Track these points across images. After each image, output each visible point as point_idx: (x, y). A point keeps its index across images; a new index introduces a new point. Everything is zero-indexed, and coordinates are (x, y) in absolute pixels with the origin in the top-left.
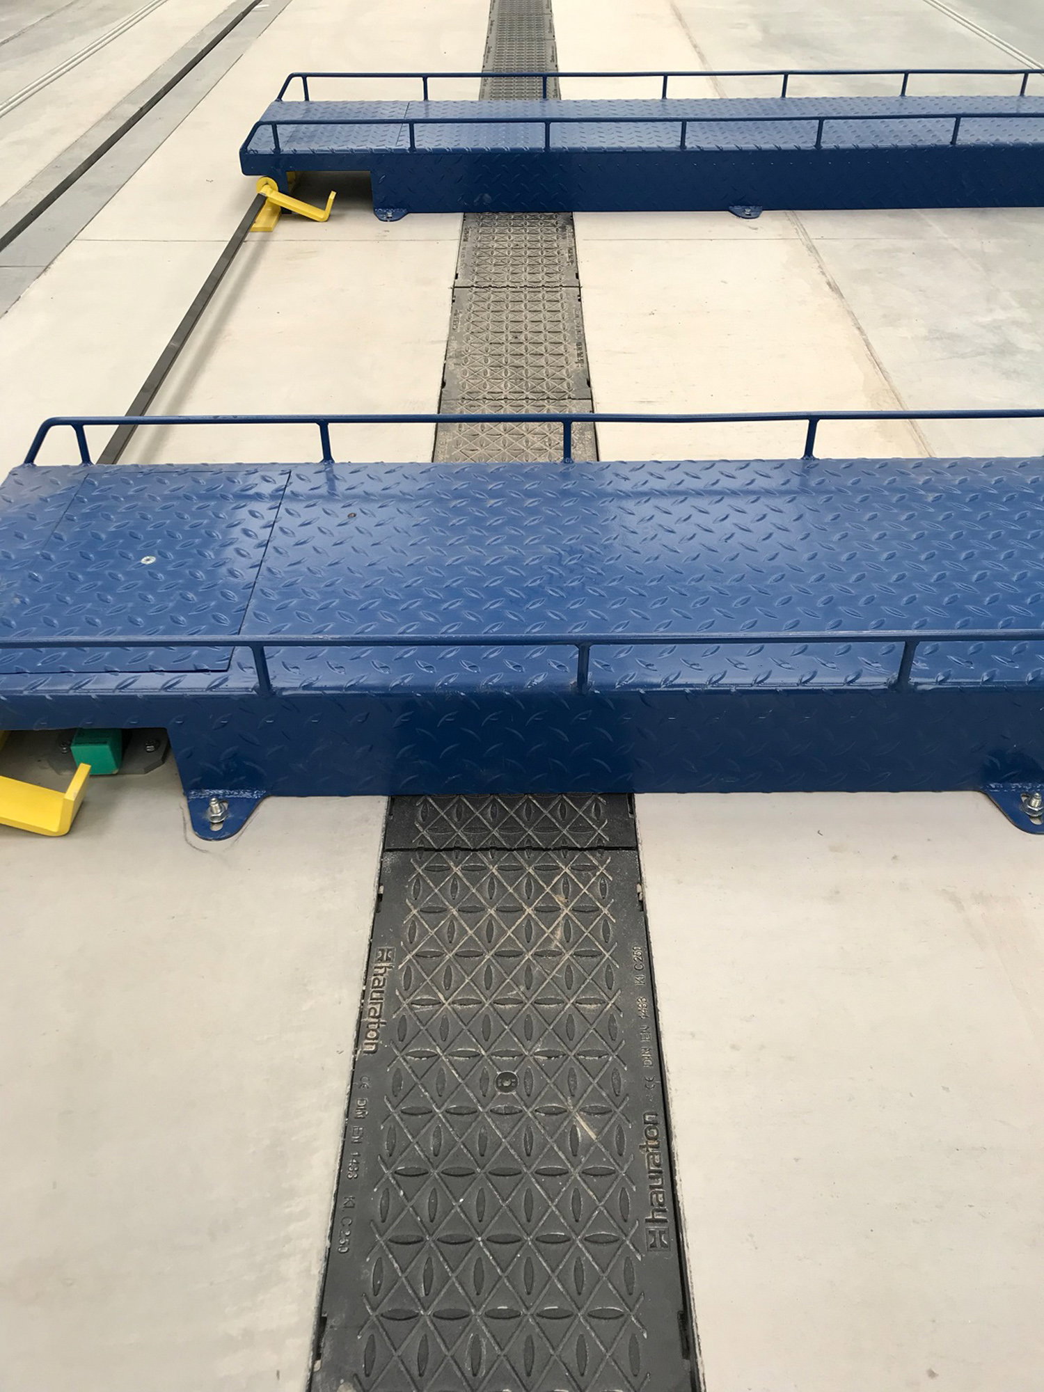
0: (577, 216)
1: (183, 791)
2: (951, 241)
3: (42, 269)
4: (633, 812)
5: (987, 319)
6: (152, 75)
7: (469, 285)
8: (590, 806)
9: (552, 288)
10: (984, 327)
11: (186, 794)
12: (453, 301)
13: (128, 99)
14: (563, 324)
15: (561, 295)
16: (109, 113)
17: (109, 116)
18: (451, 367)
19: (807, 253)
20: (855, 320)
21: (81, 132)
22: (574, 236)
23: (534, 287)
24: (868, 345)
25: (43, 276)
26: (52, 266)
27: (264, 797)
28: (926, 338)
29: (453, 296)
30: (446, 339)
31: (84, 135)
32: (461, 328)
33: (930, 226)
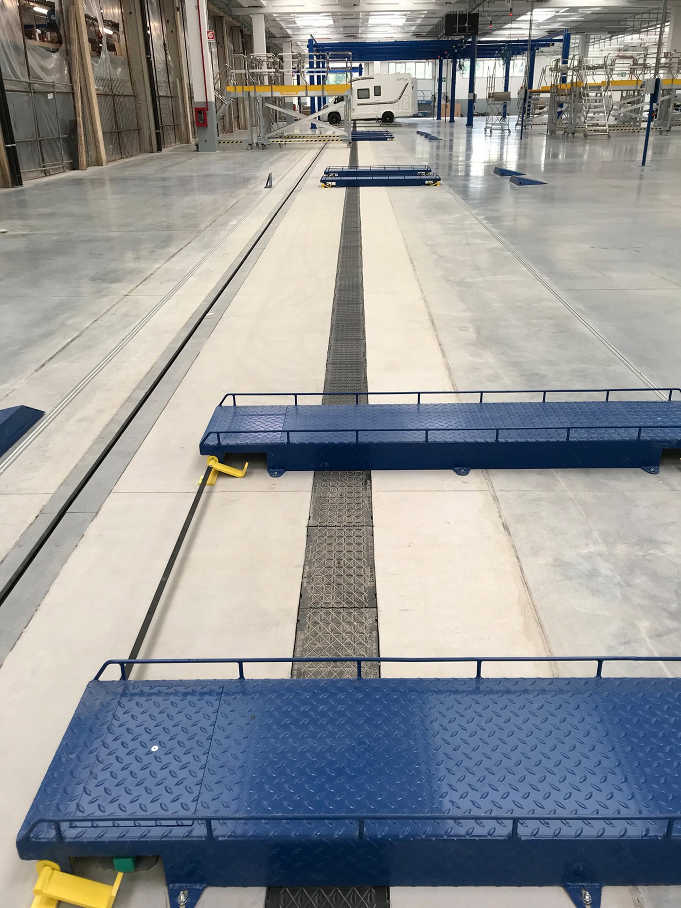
0: (374, 474)
1: (165, 883)
2: (569, 493)
3: (94, 514)
4: (388, 899)
5: (584, 551)
6: (152, 368)
7: (316, 525)
8: (367, 895)
9: (358, 527)
10: (582, 557)
11: (168, 885)
12: (307, 536)
13: (138, 387)
14: (364, 553)
15: (363, 533)
16: (130, 397)
17: (129, 399)
18: (305, 585)
19: (493, 501)
20: (516, 551)
21: (114, 411)
22: (371, 488)
23: (349, 526)
24: (522, 570)
25: (95, 520)
26: (100, 512)
27: (206, 887)
28: (552, 565)
29: (307, 532)
30: (303, 564)
31: (116, 415)
32: (311, 556)
33: (559, 482)
